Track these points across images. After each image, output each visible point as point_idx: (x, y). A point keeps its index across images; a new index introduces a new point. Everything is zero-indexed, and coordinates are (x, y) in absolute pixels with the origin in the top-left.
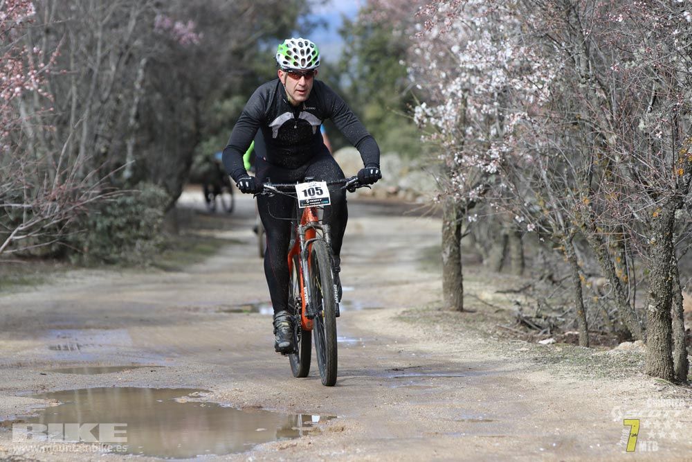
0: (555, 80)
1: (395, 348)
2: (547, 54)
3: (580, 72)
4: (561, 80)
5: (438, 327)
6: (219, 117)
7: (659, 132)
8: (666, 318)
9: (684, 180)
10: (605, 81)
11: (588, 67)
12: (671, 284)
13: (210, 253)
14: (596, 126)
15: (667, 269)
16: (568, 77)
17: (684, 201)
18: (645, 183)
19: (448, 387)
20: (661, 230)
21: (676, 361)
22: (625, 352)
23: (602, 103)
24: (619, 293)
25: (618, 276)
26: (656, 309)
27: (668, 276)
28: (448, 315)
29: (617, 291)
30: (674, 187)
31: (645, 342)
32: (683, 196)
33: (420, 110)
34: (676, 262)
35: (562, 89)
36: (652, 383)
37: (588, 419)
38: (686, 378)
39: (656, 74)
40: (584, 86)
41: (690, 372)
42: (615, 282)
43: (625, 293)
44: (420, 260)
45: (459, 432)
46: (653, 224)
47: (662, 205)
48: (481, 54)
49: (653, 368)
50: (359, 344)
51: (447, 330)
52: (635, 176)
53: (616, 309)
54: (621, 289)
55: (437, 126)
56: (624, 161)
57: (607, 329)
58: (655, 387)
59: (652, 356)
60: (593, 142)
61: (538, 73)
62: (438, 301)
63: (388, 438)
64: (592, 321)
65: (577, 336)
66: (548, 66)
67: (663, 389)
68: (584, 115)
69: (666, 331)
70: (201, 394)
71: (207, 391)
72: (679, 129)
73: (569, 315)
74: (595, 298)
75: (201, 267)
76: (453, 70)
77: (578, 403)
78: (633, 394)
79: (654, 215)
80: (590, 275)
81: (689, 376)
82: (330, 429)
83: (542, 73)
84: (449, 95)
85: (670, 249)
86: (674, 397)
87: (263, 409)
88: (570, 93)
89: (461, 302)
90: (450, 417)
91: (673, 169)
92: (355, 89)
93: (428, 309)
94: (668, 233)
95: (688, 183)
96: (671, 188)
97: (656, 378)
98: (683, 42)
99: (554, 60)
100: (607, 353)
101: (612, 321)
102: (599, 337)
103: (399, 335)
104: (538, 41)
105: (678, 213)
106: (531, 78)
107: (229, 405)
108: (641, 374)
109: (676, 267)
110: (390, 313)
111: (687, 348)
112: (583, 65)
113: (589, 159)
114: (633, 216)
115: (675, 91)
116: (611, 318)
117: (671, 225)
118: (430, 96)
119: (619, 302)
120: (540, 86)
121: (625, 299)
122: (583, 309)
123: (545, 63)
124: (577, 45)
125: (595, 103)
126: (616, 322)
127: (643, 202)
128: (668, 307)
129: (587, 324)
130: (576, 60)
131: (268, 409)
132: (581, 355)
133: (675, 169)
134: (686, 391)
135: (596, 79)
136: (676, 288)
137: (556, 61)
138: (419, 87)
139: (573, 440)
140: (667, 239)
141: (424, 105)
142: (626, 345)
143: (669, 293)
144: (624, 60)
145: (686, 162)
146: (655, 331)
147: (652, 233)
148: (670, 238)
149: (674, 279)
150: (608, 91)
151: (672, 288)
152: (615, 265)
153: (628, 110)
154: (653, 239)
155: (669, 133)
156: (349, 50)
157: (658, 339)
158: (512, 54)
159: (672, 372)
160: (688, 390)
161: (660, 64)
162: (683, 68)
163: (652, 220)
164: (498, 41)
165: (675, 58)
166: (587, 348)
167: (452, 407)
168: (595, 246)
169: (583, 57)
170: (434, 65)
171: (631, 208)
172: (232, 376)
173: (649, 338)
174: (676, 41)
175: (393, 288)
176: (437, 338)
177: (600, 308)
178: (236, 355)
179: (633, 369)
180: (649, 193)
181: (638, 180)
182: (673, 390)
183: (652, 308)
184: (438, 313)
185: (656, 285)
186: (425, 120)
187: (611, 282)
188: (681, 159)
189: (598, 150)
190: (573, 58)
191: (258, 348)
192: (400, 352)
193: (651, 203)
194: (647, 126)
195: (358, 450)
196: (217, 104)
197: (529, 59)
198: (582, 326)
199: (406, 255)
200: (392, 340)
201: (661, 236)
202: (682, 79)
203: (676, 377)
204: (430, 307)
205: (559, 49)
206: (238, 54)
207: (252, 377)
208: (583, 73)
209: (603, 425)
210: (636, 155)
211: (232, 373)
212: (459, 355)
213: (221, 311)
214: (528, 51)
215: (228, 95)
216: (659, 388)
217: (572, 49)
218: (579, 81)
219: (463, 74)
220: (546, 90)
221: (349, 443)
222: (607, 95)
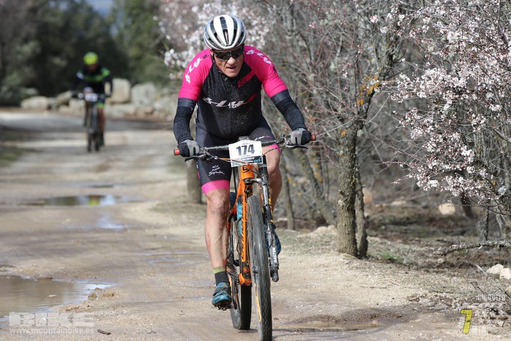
0: (269, 33)
1: (151, 232)
2: (263, 13)
3: (287, 27)
4: (273, 33)
5: (184, 216)
6: (20, 57)
7: (344, 72)
8: (351, 210)
9: (364, 108)
10: (306, 34)
11: (293, 23)
12: (354, 184)
13: (13, 160)
14: (299, 67)
15: (352, 173)
16: (278, 31)
17: (364, 123)
18: (336, 110)
19: (191, 262)
20: (347, 145)
21: (359, 241)
22: (321, 235)
23: (304, 50)
24: (317, 190)
25: (316, 177)
26: (344, 204)
27: (352, 179)
28: (190, 207)
29: (315, 189)
30: (356, 113)
31: (336, 227)
32: (363, 120)
33: (169, 54)
34: (359, 168)
35: (274, 40)
36: (341, 258)
37: (295, 285)
38: (366, 254)
39: (342, 30)
40: (290, 38)
41: (369, 249)
42: (314, 182)
43: (321, 190)
44: (170, 165)
45: (199, 297)
46: (341, 141)
47: (347, 126)
48: (214, 13)
49: (342, 247)
50: (125, 230)
51: (190, 219)
52: (328, 105)
53: (314, 202)
54: (318, 188)
55: (181, 67)
56: (319, 93)
57: (309, 216)
58: (343, 261)
59: (341, 238)
60: (297, 79)
61: (256, 28)
62: (184, 196)
63: (146, 301)
64: (298, 211)
65: (286, 222)
66: (264, 22)
67: (350, 263)
68: (291, 59)
69: (352, 220)
70: (8, 269)
71: (12, 267)
72: (360, 71)
73: (281, 206)
74: (299, 194)
75: (7, 170)
76: (193, 24)
77: (287, 274)
78: (327, 267)
79: (342, 134)
80: (295, 176)
81: (368, 252)
82: (104, 295)
83: (259, 28)
84: (190, 43)
85: (354, 159)
86: (357, 268)
87: (53, 280)
88: (280, 43)
89: (200, 196)
90: (193, 285)
91: (355, 100)
92: (121, 36)
93: (176, 202)
94: (352, 147)
95: (367, 110)
96: (354, 114)
97: (344, 254)
98: (362, 6)
99: (267, 18)
100: (308, 235)
101: (312, 210)
102: (303, 223)
103: (155, 223)
104: (256, 4)
105: (360, 133)
106: (251, 32)
107: (28, 277)
108: (332, 251)
109: (358, 172)
110: (149, 205)
111: (367, 230)
112: (289, 22)
113: (294, 91)
114: (326, 135)
115: (357, 43)
116: (311, 208)
117: (355, 141)
118: (176, 44)
119: (317, 197)
120: (258, 38)
121: (321, 194)
122: (290, 202)
123: (261, 20)
124: (284, 8)
125: (298, 50)
126: (315, 211)
127: (334, 124)
128: (352, 201)
129: (293, 213)
130: (284, 18)
131: (57, 280)
132: (289, 237)
133: (357, 100)
134: (366, 264)
135: (299, 33)
136: (358, 188)
137: (269, 19)
138: (168, 37)
139: (284, 302)
140: (351, 152)
141: (172, 51)
142: (322, 229)
143: (353, 191)
144: (320, 19)
145: (365, 95)
146: (344, 219)
147: (340, 148)
148: (353, 151)
149: (357, 181)
150: (308, 41)
151: (355, 188)
152: (314, 169)
153: (323, 56)
154: (342, 152)
155: (352, 72)
156: (116, 7)
157: (345, 225)
158: (237, 14)
159: (356, 249)
160: (367, 262)
161: (346, 22)
162: (362, 26)
163: (340, 138)
164: (226, 4)
165: (356, 18)
166: (293, 231)
167: (194, 277)
168: (299, 156)
169: (289, 16)
170: (179, 21)
171: (325, 129)
172: (30, 255)
173: (339, 225)
174: (357, 6)
175: (149, 186)
176: (183, 224)
177: (303, 201)
178: (33, 239)
179: (328, 247)
180: (338, 118)
181: (330, 108)
182: (357, 263)
183: (341, 202)
184: (184, 205)
185: (344, 185)
186: (173, 62)
187: (311, 182)
188: (362, 93)
189: (300, 85)
190: (282, 17)
191: (50, 233)
192: (155, 235)
193: (340, 125)
194: (336, 67)
195: (125, 311)
196: (18, 48)
197: (250, 18)
198: (290, 215)
199: (160, 161)
200: (150, 226)
201: (347, 150)
202: (361, 34)
203: (358, 253)
204: (178, 200)
205: (272, 10)
206: (33, 10)
207: (45, 256)
208: (289, 28)
209: (305, 290)
210: (329, 90)
211: (31, 253)
212: (199, 237)
213: (22, 204)
214: (248, 12)
215: (26, 41)
216: (346, 262)
217: (281, 10)
218: (287, 34)
219: (201, 28)
220: (262, 41)
221: (118, 306)
222: (306, 44)
